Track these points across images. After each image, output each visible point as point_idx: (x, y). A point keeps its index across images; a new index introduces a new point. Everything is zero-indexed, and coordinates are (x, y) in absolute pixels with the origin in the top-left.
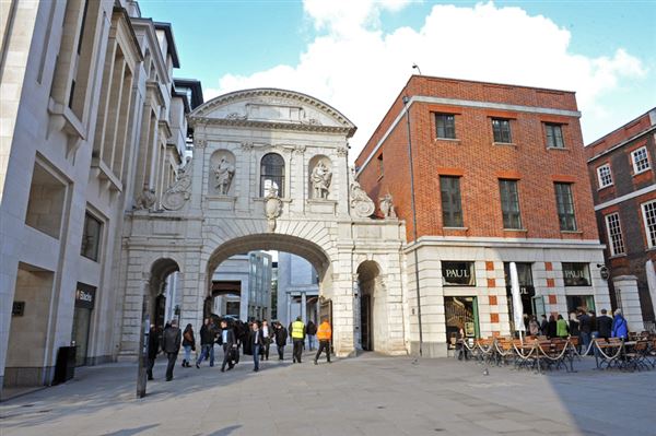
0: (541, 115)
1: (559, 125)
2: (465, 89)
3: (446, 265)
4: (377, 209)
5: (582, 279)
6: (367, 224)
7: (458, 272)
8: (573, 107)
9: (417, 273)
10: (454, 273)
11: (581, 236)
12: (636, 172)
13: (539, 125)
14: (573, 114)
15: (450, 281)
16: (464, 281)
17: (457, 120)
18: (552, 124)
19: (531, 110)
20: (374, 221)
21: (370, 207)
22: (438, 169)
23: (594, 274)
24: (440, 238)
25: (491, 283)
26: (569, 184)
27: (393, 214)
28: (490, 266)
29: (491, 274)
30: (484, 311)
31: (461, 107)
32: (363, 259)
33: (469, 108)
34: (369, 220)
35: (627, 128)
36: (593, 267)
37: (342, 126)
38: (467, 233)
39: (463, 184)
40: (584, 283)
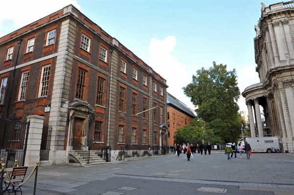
12: (47, 44)
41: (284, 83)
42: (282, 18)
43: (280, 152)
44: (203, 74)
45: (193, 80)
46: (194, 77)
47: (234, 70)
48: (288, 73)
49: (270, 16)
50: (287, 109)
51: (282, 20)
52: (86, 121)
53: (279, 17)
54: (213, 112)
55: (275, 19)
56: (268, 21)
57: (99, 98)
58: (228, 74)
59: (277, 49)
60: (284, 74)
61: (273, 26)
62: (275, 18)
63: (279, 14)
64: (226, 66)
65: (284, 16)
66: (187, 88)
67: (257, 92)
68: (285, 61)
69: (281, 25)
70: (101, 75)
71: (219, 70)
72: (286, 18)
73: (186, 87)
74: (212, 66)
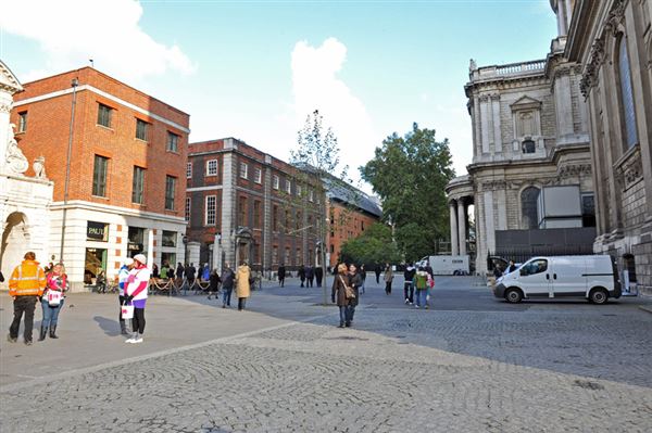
0: (168, 126)
1: (177, 135)
2: (124, 91)
3: (91, 224)
4: (31, 168)
5: (171, 242)
6: (21, 180)
7: (96, 230)
8: (186, 125)
9: (64, 228)
10: (94, 231)
11: (176, 214)
12: (208, 174)
13: (166, 133)
14: (185, 130)
15: (91, 236)
16: (100, 238)
17: (113, 114)
18: (172, 134)
19: (162, 120)
20: (27, 178)
21: (24, 165)
22: (96, 150)
23: (179, 240)
24: (90, 203)
25: (119, 240)
26: (175, 177)
27: (43, 175)
28: (119, 228)
29: (119, 234)
30: (111, 259)
31: (118, 104)
32: (13, 210)
33: (124, 107)
34: (22, 177)
35: (209, 143)
36: (179, 235)
37: (11, 85)
38: (108, 202)
39: (110, 164)
40: (171, 244)
41: (484, 185)
42: (492, 90)
43: (470, 274)
44: (394, 144)
45: (377, 156)
46: (378, 151)
47: (446, 140)
48: (490, 172)
49: (476, 86)
50: (484, 220)
51: (492, 93)
52: (247, 246)
53: (489, 88)
54: (407, 212)
55: (484, 91)
56: (475, 92)
57: (256, 221)
58: (436, 145)
59: (481, 135)
60: (485, 173)
61: (480, 100)
62: (483, 89)
63: (489, 83)
64: (434, 132)
65: (494, 87)
66: (367, 168)
67: (462, 189)
68: (488, 155)
69: (489, 100)
70: (256, 198)
71: (422, 137)
72: (497, 92)
73: (364, 165)
74: (412, 129)
